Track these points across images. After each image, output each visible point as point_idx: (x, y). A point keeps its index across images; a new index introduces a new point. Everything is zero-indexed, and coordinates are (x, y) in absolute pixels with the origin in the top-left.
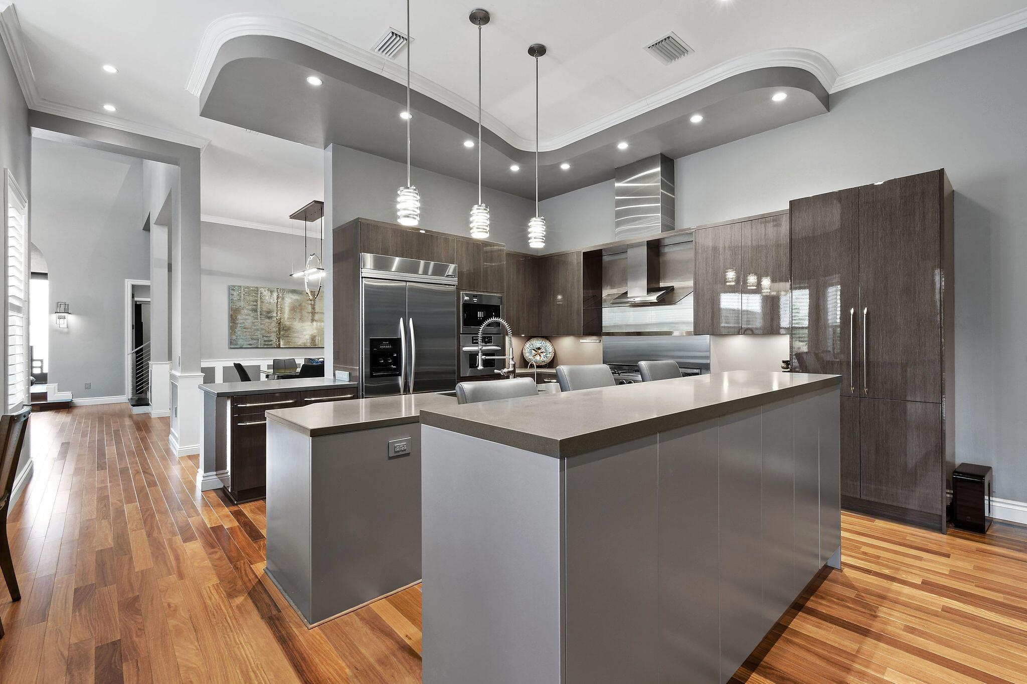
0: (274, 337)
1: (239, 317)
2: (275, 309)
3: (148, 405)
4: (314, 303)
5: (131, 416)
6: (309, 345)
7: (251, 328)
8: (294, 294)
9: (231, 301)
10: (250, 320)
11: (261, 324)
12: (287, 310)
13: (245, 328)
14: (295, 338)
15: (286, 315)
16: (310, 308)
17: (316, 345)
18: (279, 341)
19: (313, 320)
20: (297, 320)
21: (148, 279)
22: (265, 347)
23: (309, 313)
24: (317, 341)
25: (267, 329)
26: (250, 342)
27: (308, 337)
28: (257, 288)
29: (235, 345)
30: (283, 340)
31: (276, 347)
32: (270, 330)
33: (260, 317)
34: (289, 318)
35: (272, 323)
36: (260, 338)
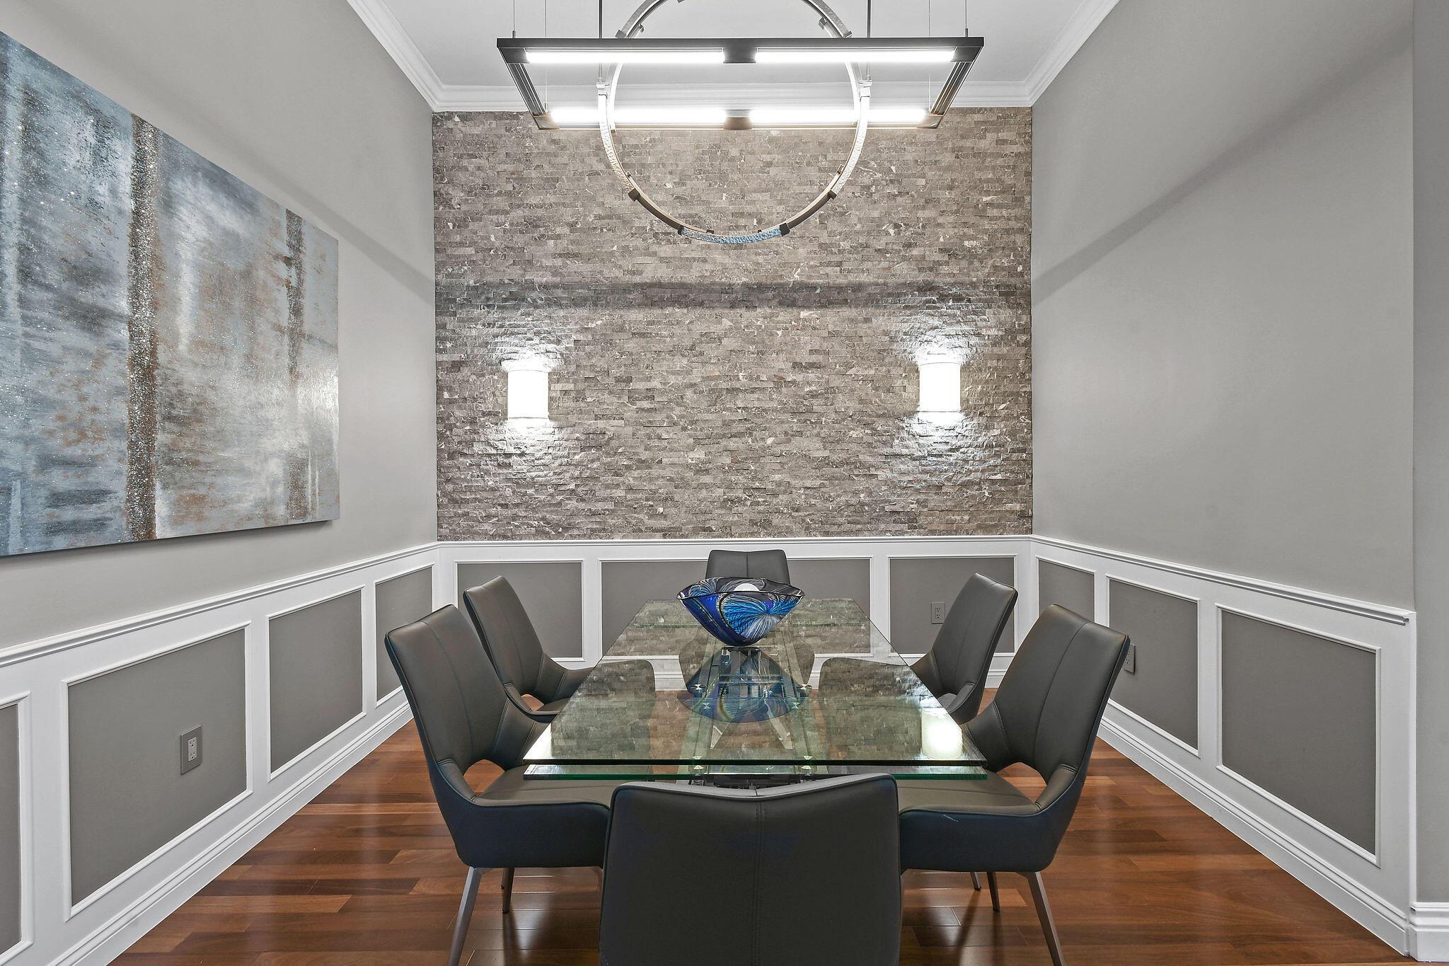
2: (125, 258)
6: (281, 513)
11: (30, 358)
12: (186, 285)
14: (219, 473)
15: (184, 325)
16: (283, 304)
17: (306, 512)
18: (147, 493)
19: (294, 377)
20: (236, 360)
23: (281, 330)
24: (309, 491)
25: (75, 408)
27: (276, 468)
30: (165, 487)
31: (127, 537)
32: (89, 417)
33: (23, 302)
34: (198, 344)
35: (99, 361)
36: (21, 475)
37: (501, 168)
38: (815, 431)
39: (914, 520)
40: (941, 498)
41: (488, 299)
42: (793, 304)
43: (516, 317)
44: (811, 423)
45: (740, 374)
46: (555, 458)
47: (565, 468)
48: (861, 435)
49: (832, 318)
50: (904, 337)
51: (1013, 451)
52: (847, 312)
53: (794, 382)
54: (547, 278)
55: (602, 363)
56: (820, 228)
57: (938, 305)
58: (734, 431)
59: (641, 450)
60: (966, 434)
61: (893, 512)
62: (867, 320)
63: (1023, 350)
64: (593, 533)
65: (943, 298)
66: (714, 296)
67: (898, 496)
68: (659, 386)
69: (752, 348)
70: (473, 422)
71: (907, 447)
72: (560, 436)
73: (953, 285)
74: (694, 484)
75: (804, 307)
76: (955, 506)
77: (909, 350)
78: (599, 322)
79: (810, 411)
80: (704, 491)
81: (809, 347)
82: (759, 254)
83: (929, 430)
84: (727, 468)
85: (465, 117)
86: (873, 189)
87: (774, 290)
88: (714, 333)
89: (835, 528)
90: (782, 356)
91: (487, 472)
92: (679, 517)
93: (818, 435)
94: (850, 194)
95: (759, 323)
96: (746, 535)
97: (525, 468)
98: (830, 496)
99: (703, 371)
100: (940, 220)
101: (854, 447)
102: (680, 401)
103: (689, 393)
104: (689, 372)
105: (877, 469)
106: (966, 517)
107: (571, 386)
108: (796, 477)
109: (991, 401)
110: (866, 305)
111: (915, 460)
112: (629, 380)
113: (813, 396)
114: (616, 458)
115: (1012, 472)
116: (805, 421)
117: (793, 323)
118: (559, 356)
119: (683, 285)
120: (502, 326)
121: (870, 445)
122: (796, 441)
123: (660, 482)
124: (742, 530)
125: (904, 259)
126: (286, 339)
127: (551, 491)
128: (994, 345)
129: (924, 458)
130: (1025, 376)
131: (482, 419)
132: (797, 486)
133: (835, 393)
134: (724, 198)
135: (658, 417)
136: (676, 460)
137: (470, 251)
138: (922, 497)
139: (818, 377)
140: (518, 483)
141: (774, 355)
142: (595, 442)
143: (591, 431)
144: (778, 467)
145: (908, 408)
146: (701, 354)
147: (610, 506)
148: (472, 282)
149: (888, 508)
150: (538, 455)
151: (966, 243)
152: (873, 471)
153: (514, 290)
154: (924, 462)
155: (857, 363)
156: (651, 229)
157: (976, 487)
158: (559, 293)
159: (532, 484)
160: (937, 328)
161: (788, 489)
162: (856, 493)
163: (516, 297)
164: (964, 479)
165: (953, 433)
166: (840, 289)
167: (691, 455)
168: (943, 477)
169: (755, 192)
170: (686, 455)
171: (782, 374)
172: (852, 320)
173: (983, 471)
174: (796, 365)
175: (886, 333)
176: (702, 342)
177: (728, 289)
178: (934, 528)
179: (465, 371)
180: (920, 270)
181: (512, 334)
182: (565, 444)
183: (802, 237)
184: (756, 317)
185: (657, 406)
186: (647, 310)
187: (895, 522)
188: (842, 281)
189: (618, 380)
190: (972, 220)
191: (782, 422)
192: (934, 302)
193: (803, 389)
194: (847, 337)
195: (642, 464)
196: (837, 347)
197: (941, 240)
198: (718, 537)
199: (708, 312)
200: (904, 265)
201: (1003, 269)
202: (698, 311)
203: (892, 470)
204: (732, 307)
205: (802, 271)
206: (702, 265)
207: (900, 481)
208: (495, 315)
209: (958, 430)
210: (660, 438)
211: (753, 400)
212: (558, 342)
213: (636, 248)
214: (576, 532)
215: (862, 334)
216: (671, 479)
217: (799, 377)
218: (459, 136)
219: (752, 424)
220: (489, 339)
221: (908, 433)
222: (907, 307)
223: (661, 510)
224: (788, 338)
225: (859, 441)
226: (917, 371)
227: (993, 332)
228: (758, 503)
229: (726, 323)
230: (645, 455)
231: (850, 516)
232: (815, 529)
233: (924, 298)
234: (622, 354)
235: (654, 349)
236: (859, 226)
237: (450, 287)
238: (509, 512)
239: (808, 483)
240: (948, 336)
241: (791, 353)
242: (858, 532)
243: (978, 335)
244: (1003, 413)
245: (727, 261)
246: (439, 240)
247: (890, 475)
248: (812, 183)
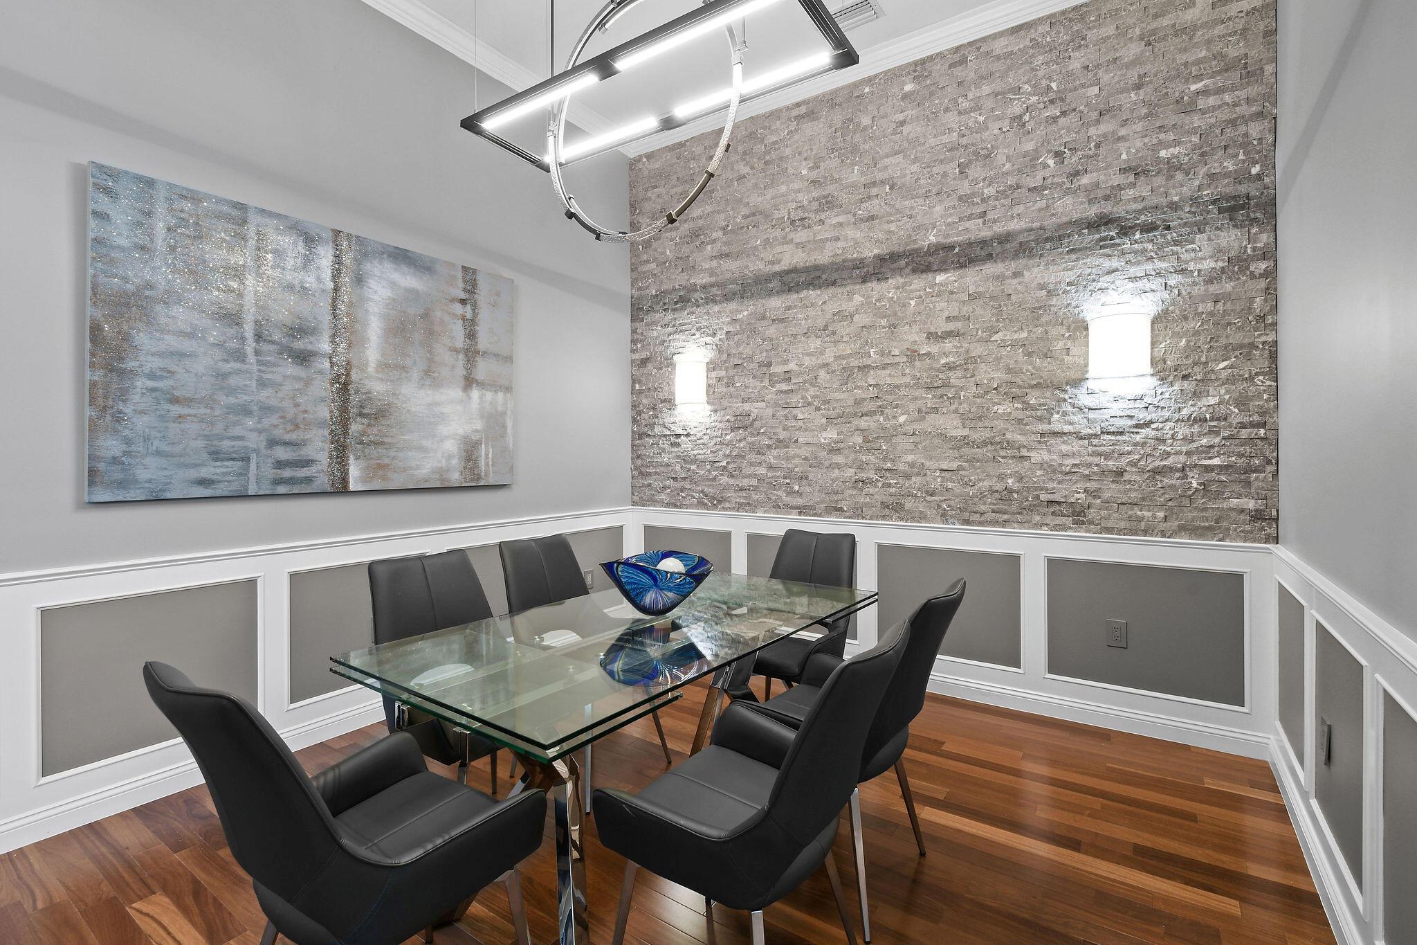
0: (319, 448)
1: (142, 338)
2: (327, 318)
4: (475, 314)
6: (455, 478)
7: (209, 402)
8: (405, 268)
11: (262, 384)
12: (374, 330)
13: (175, 401)
14: (400, 450)
15: (372, 354)
16: (458, 332)
17: (479, 478)
19: (469, 382)
20: (415, 374)
22: (282, 489)
23: (456, 351)
24: (482, 463)
25: (291, 412)
26: (206, 472)
27: (451, 446)
28: (241, 207)
29: (122, 484)
30: (357, 458)
31: (329, 490)
32: (301, 416)
33: (257, 352)
34: (383, 366)
35: (308, 382)
36: (256, 451)
37: (673, 191)
38: (953, 407)
39: (1081, 513)
40: (1122, 487)
41: (665, 304)
42: (928, 269)
43: (684, 317)
44: (948, 398)
45: (872, 350)
46: (711, 438)
47: (719, 447)
48: (1009, 410)
49: (973, 279)
50: (1068, 288)
51: (1242, 426)
52: (991, 268)
53: (928, 354)
54: (706, 280)
55: (748, 351)
56: (960, 179)
57: (1118, 241)
58: (865, 409)
59: (780, 430)
60: (1162, 404)
61: (1051, 503)
62: (1017, 275)
63: (1262, 284)
64: (740, 507)
65: (1125, 231)
66: (845, 274)
67: (1059, 483)
68: (796, 368)
69: (884, 322)
70: (654, 409)
71: (1071, 423)
72: (716, 418)
73: (1141, 212)
74: (827, 463)
75: (940, 270)
76: (1144, 499)
77: (1074, 304)
78: (745, 313)
79: (946, 385)
80: (836, 471)
81: (946, 314)
82: (892, 222)
83: (1104, 401)
84: (858, 448)
85: (650, 156)
86: (1027, 117)
87: (907, 257)
88: (846, 310)
89: (976, 517)
90: (916, 328)
91: (664, 450)
92: (813, 495)
93: (956, 411)
94: (996, 132)
95: (890, 295)
96: (877, 518)
97: (690, 446)
98: (970, 481)
99: (835, 350)
100: (1122, 132)
101: (1000, 425)
102: (814, 382)
103: (822, 373)
104: (822, 353)
105: (1029, 450)
106: (1161, 514)
107: (723, 373)
108: (931, 458)
109: (1203, 359)
110: (1016, 256)
111: (1081, 439)
112: (769, 364)
113: (950, 369)
114: (759, 438)
115: (1241, 455)
116: (942, 397)
117: (928, 290)
118: (714, 347)
119: (816, 268)
120: (674, 326)
121: (1020, 421)
122: (931, 418)
123: (796, 461)
124: (874, 512)
125: (1068, 192)
126: (461, 356)
127: (709, 467)
128: (1209, 281)
129: (1096, 436)
130: (1268, 318)
131: (660, 405)
132: (932, 468)
133: (976, 362)
134: (856, 171)
135: (795, 398)
136: (810, 440)
137: (653, 266)
138: (1092, 485)
139: (956, 347)
140: (684, 460)
141: (907, 327)
142: (741, 423)
143: (738, 414)
144: (912, 447)
145: (1073, 375)
146: (834, 333)
147: (754, 482)
148: (654, 292)
149: (1044, 497)
150: (699, 435)
151: (1163, 154)
152: (1024, 452)
153: (682, 293)
154: (1095, 441)
155: (1004, 327)
156: (788, 218)
157: (1178, 475)
158: (715, 291)
159: (694, 461)
160: (1116, 270)
161: (922, 471)
162: (1001, 477)
163: (684, 300)
164: (1157, 463)
165: (1139, 404)
166: (983, 243)
167: (825, 434)
168: (1125, 460)
169: (887, 156)
170: (819, 435)
171: (915, 347)
172: (998, 277)
173: (1189, 453)
174: (931, 336)
175: (1042, 287)
176: (834, 321)
177: (859, 264)
178: (1110, 525)
179: (650, 366)
180: (1091, 201)
181: (681, 331)
182: (719, 425)
183: (938, 194)
184: (888, 290)
185: (794, 387)
186: (785, 296)
187: (1053, 513)
188: (986, 233)
189: (761, 365)
190: (1174, 119)
191: (916, 399)
192: (1112, 238)
193: (938, 360)
194: (992, 298)
195: (781, 443)
196: (979, 311)
197: (1124, 157)
198: (849, 518)
199: (840, 290)
200: (1069, 200)
201: (1226, 175)
202: (831, 290)
203: (1049, 451)
204: (864, 282)
205: (939, 231)
206: (834, 243)
207: (1061, 465)
208: (670, 317)
209: (1148, 400)
210: (796, 418)
211: (884, 377)
212: (714, 335)
213: (775, 239)
214: (727, 505)
215: (1010, 292)
216: (806, 459)
217: (934, 348)
218: (646, 173)
219: (883, 401)
220: (665, 338)
221: (1073, 406)
222: (1072, 251)
223: (797, 488)
224: (922, 307)
225: (1006, 417)
226: (1086, 328)
227: (1208, 265)
228: (889, 485)
229: (858, 299)
230: (783, 435)
231: (994, 504)
232: (952, 516)
233: (1097, 236)
234: (764, 340)
235: (790, 333)
236: (1008, 166)
237: (640, 298)
238: (678, 485)
239: (945, 465)
240: (1133, 279)
241: (925, 323)
242: (1005, 523)
243: (1182, 271)
244: (1224, 375)
245: (859, 235)
246: (633, 261)
247: (1046, 457)
248: (950, 130)
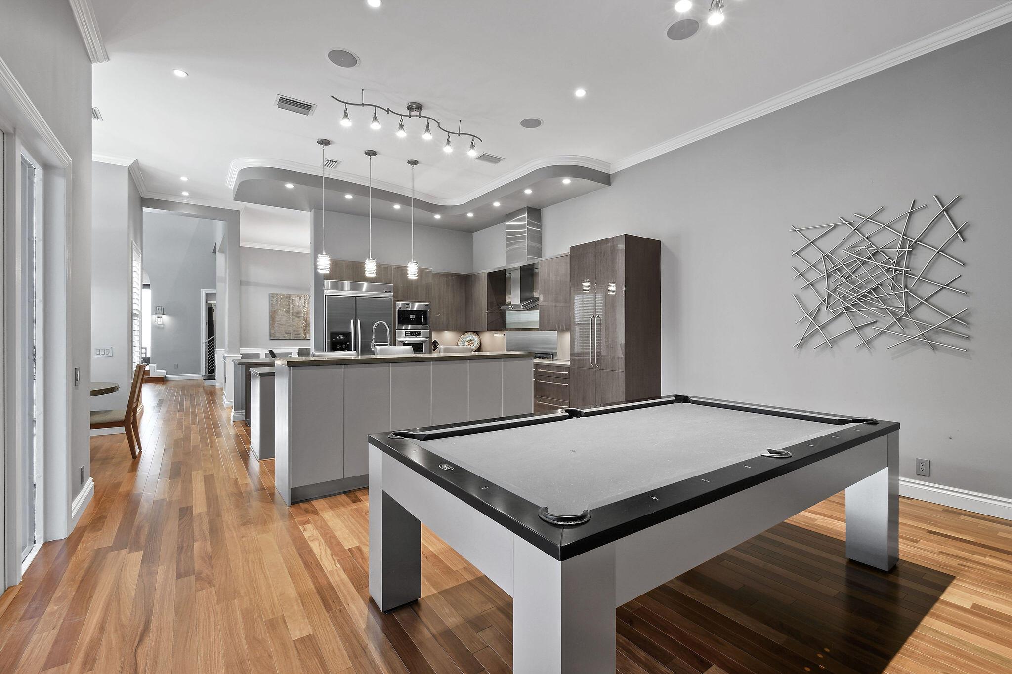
3: (214, 379)
5: (203, 387)
9: (271, 305)
10: (285, 319)
18: (306, 334)
21: (215, 289)
